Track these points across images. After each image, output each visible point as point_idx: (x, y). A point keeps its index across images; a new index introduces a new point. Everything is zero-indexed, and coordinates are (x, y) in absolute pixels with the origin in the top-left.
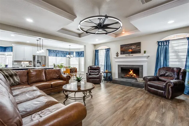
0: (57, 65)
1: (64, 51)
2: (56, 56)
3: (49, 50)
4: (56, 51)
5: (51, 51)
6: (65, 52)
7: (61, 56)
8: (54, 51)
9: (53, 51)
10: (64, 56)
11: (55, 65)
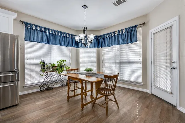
0: (49, 65)
1: (66, 34)
2: (48, 42)
3: (26, 24)
4: (49, 29)
5: (34, 29)
6: (69, 34)
7: (60, 44)
8: (43, 30)
9: (38, 29)
10: (66, 44)
11: (44, 65)
